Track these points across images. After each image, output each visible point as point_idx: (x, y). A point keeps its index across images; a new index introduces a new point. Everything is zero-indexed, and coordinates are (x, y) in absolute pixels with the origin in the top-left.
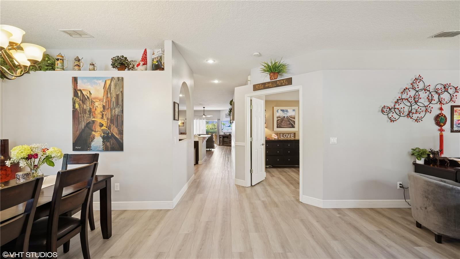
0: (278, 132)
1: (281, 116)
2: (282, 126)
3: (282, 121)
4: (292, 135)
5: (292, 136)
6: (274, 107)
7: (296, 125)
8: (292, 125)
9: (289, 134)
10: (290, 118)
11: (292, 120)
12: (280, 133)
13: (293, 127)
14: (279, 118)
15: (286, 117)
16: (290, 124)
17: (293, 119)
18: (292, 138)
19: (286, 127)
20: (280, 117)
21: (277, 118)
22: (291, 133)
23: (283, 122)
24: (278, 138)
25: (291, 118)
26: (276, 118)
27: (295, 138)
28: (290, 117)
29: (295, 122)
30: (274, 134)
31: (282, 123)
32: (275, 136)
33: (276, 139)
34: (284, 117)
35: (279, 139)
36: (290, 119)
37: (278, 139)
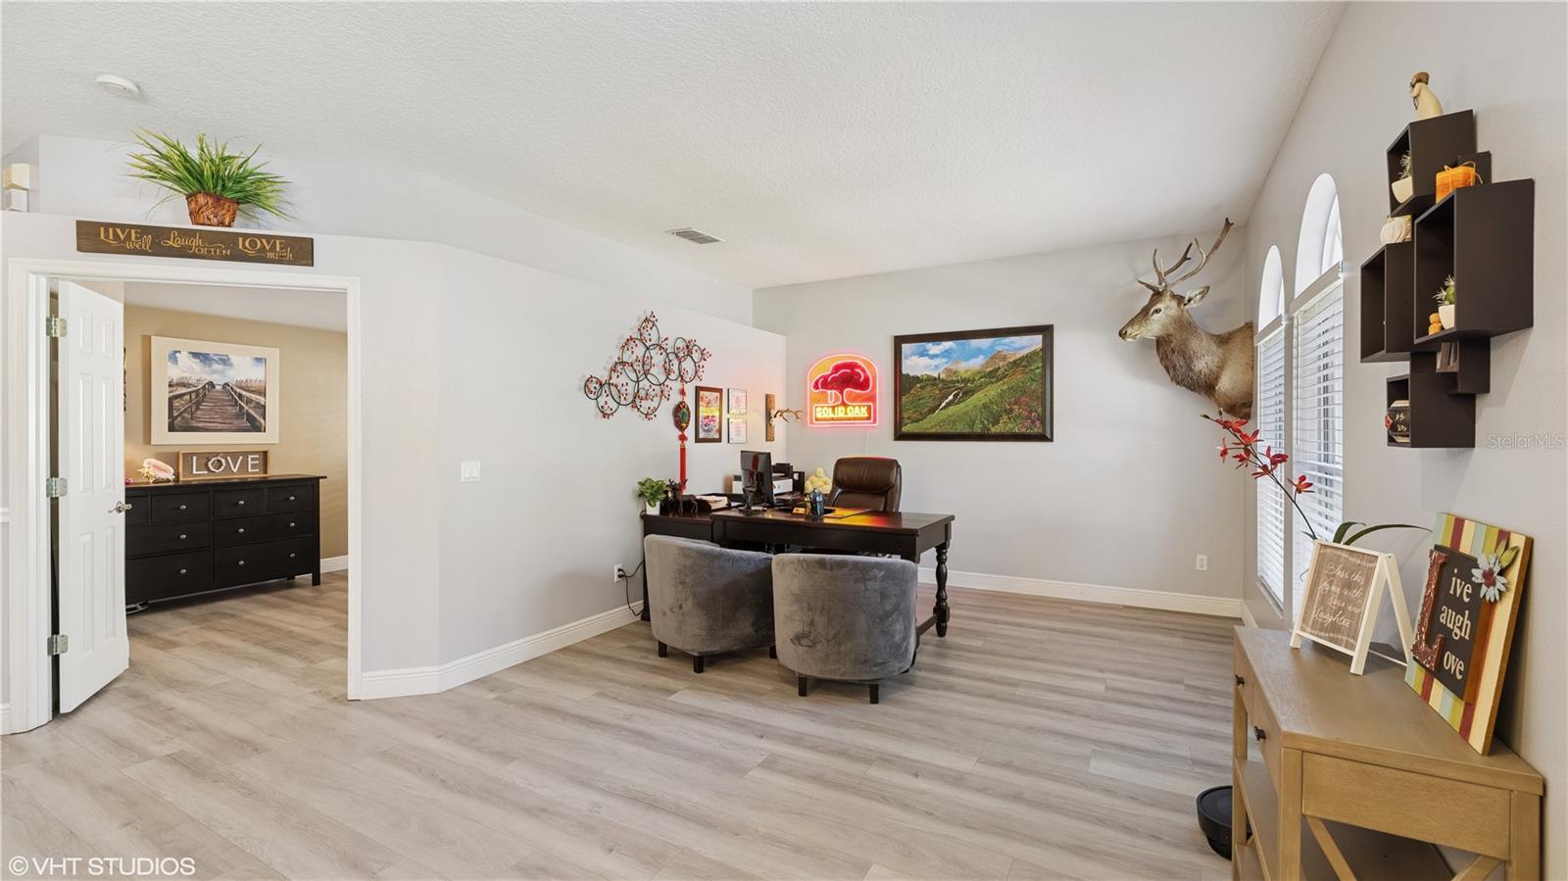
0: (174, 450)
1: (194, 382)
2: (200, 425)
3: (198, 404)
4: (250, 462)
5: (253, 466)
6: (153, 338)
7: (272, 419)
8: (250, 418)
9: (235, 455)
10: (238, 390)
11: (249, 401)
12: (188, 456)
13: (256, 427)
14: (184, 390)
15: (218, 388)
16: (241, 413)
17: (253, 396)
18: (253, 473)
19: (220, 426)
20: (184, 385)
21: (170, 386)
22: (246, 454)
23: (205, 406)
24: (177, 474)
25: (244, 393)
26: (168, 389)
27: (266, 472)
28: (241, 388)
29: (265, 407)
30: (154, 461)
31: (198, 409)
32: (156, 467)
33: (168, 481)
34: (212, 385)
35: (181, 479)
36: (240, 396)
37: (177, 479)
